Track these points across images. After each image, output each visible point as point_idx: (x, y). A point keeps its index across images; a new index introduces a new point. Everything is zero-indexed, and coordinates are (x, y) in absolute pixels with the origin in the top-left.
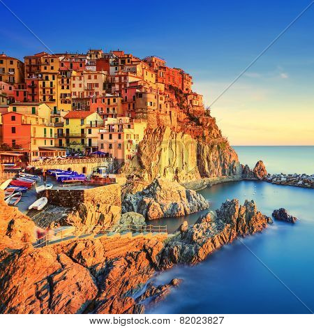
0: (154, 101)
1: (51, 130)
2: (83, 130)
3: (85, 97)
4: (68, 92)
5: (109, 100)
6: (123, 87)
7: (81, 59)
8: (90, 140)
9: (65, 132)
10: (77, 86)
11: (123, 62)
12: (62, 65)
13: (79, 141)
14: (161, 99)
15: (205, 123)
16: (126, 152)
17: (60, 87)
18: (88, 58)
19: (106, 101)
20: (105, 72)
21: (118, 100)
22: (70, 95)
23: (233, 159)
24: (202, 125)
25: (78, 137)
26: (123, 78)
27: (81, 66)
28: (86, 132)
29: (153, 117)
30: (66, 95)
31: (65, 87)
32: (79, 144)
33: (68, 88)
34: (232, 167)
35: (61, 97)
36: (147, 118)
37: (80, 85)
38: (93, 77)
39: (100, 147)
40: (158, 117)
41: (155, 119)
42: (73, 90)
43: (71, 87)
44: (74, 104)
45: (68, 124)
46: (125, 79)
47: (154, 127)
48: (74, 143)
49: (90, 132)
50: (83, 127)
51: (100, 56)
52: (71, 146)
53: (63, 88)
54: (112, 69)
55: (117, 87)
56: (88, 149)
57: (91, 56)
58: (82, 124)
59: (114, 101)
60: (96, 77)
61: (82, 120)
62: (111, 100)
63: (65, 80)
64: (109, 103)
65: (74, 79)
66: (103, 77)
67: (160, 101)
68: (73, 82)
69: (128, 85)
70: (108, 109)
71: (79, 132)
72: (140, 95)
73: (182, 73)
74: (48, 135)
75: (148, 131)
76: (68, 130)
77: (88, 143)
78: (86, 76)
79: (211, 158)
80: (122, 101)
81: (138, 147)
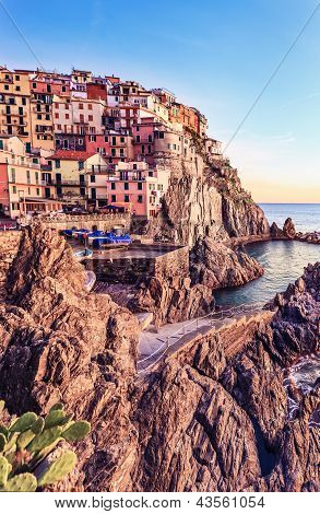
0: (178, 143)
1: (37, 174)
2: (82, 177)
3: (75, 132)
4: (48, 123)
5: (114, 139)
6: (132, 123)
7: (63, 81)
8: (93, 190)
9: (53, 178)
10: (62, 116)
11: (126, 91)
12: (34, 86)
13: (77, 191)
14: (186, 142)
15: (227, 174)
16: (149, 208)
17: (35, 116)
18: (73, 80)
19: (111, 139)
20: (103, 102)
21: (128, 140)
22: (52, 128)
23: (260, 216)
24: (224, 176)
25: (75, 186)
26: (131, 111)
27: (64, 90)
28: (88, 179)
29: (177, 164)
30: (44, 128)
31: (44, 117)
32: (77, 195)
33: (48, 118)
34: (260, 225)
35: (37, 130)
36: (170, 165)
37: (67, 116)
38: (85, 106)
39: (110, 199)
40: (182, 164)
41: (180, 166)
42: (56, 121)
43: (52, 117)
44: (58, 142)
45: (58, 166)
46: (135, 112)
47: (179, 176)
48: (70, 194)
49: (93, 180)
50: (83, 172)
51: (89, 80)
52: (65, 198)
53: (39, 117)
54: (111, 99)
55: (123, 123)
56: (91, 201)
57: (76, 78)
58: (81, 168)
59: (122, 140)
60: (90, 107)
61: (81, 163)
62: (118, 139)
63: (43, 107)
64: (114, 143)
65: (57, 107)
66: (102, 108)
67: (185, 145)
68: (55, 111)
69: (139, 122)
70: (113, 151)
71: (75, 178)
72: (161, 135)
73: (197, 114)
74: (33, 181)
75: (173, 181)
76: (58, 176)
77: (90, 193)
78: (76, 105)
79: (237, 215)
80: (133, 142)
81: (163, 201)
